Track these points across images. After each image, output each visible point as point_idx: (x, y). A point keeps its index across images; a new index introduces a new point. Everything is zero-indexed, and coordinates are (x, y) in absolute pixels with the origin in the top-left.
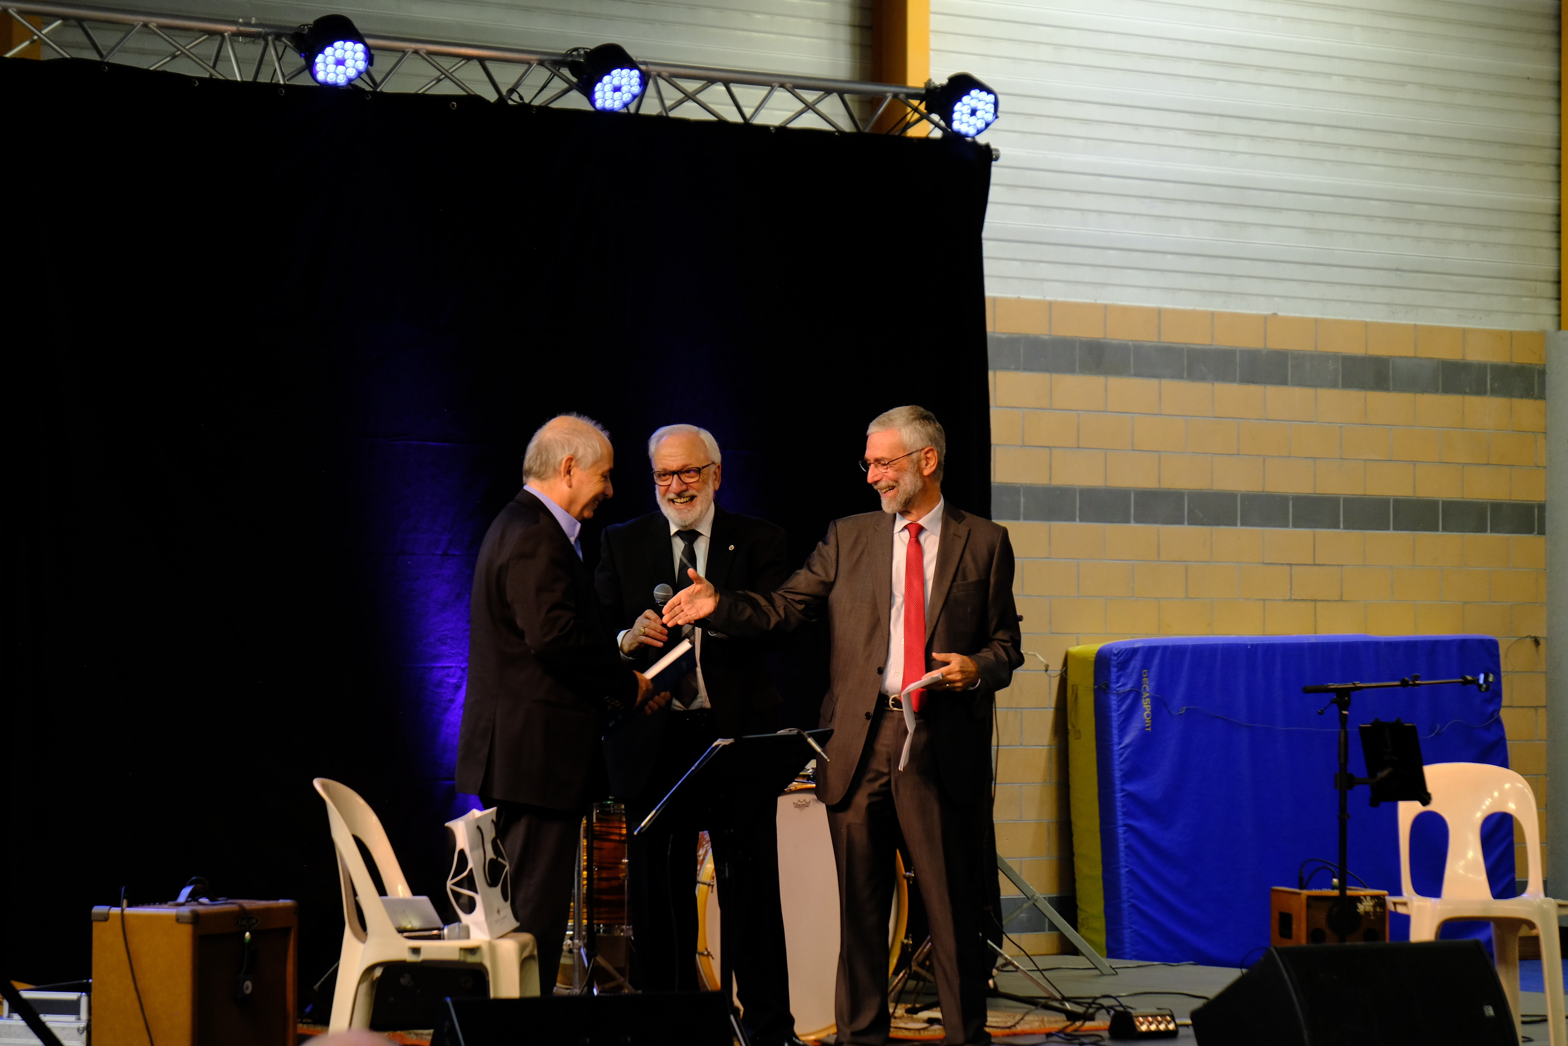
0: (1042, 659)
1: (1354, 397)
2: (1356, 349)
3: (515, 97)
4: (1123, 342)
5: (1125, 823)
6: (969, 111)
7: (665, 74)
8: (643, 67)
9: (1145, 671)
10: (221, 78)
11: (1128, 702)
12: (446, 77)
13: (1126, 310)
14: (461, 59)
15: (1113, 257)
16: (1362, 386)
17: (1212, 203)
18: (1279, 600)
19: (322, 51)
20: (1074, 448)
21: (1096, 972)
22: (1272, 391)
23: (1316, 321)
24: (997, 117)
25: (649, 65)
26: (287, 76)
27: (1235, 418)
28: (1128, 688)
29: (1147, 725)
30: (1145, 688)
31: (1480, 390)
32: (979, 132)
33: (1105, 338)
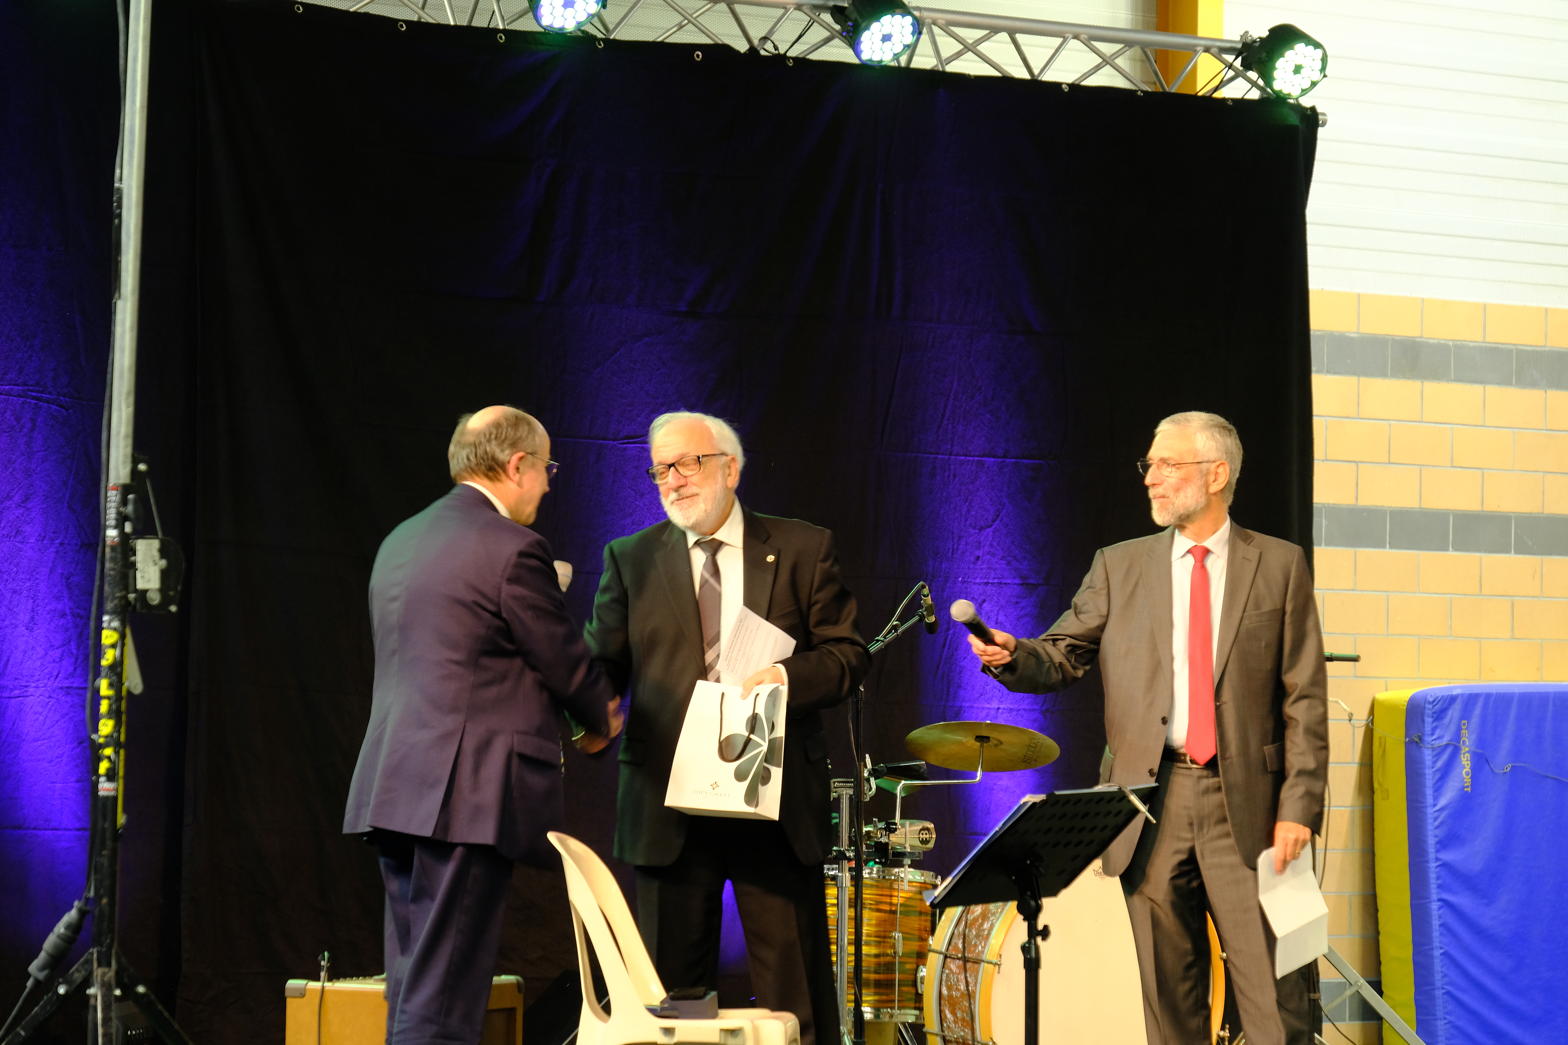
0: (1345, 707)
3: (769, 46)
4: (1442, 342)
5: (1439, 897)
7: (941, 22)
8: (916, 13)
9: (1463, 722)
10: (431, 21)
11: (1445, 757)
12: (690, 22)
13: (1446, 305)
15: (1434, 244)
20: (1385, 463)
24: (1325, 76)
25: (923, 12)
26: (507, 19)
28: (1445, 741)
29: (1466, 785)
30: (1464, 742)
32: (1304, 92)
33: (1421, 337)
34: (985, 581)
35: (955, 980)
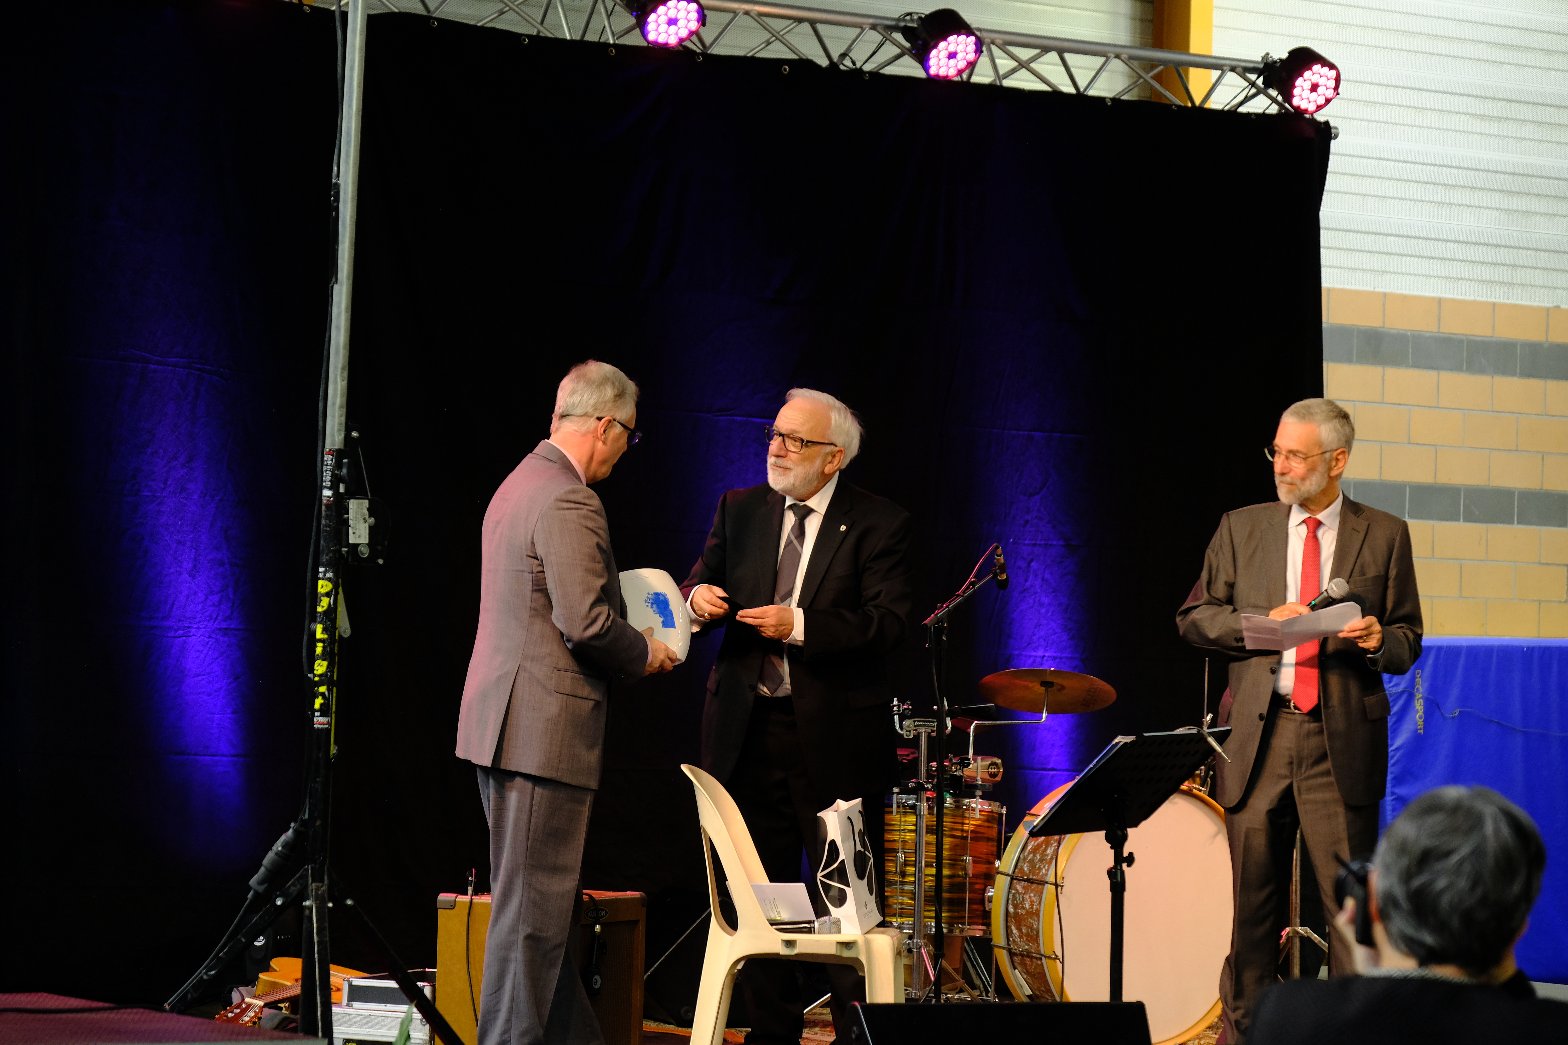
3: (848, 62)
4: (1402, 332)
6: (1310, 87)
7: (999, 42)
8: (978, 33)
9: (1418, 671)
10: (550, 35)
11: (1401, 702)
12: (777, 38)
13: (1405, 299)
14: (791, 21)
17: (1495, 190)
18: (1555, 601)
19: (654, 10)
22: (1553, 386)
24: (1338, 94)
25: (983, 32)
26: (617, 34)
27: (1515, 413)
28: (1401, 688)
29: (1419, 727)
30: (1418, 689)
32: (1319, 108)
33: (1383, 327)
34: (1033, 542)
35: (1021, 899)
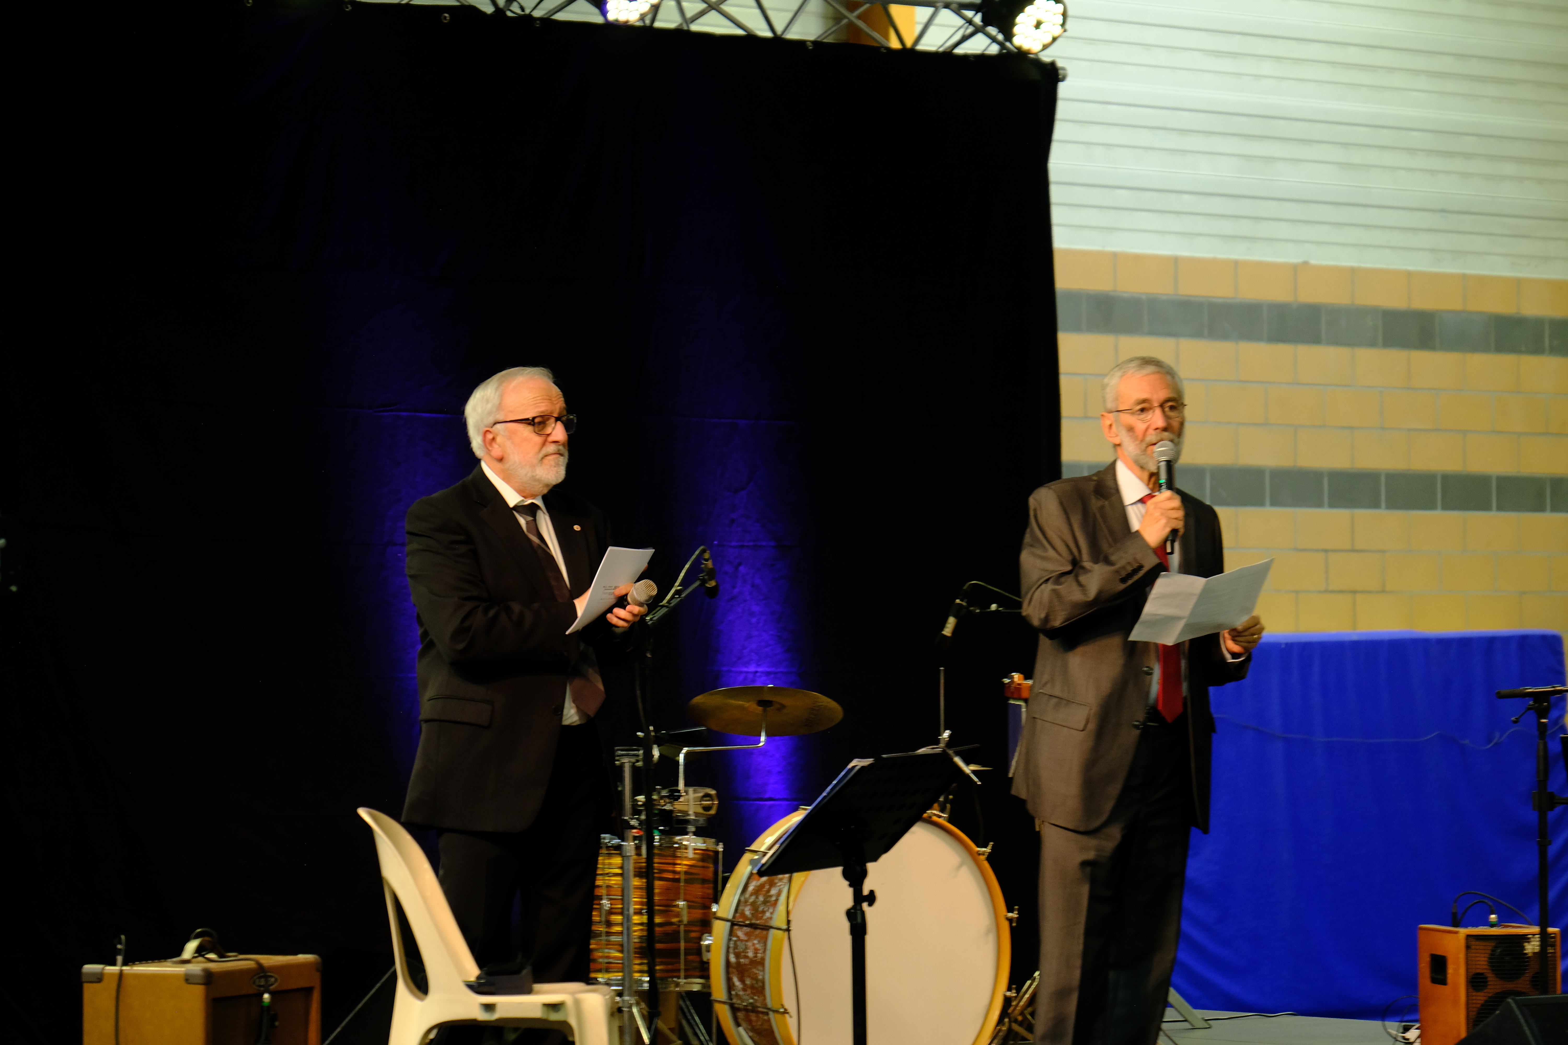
1: (1396, 357)
2: (1397, 302)
4: (1135, 295)
6: (1034, 23)
13: (1138, 259)
15: (1122, 197)
16: (1404, 343)
21: (1186, 1025)
22: (1304, 352)
23: (1353, 271)
27: (1263, 382)
31: (1537, 349)
32: (1045, 47)
33: (1115, 291)
34: (741, 544)
35: (743, 947)
